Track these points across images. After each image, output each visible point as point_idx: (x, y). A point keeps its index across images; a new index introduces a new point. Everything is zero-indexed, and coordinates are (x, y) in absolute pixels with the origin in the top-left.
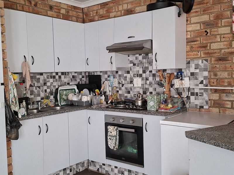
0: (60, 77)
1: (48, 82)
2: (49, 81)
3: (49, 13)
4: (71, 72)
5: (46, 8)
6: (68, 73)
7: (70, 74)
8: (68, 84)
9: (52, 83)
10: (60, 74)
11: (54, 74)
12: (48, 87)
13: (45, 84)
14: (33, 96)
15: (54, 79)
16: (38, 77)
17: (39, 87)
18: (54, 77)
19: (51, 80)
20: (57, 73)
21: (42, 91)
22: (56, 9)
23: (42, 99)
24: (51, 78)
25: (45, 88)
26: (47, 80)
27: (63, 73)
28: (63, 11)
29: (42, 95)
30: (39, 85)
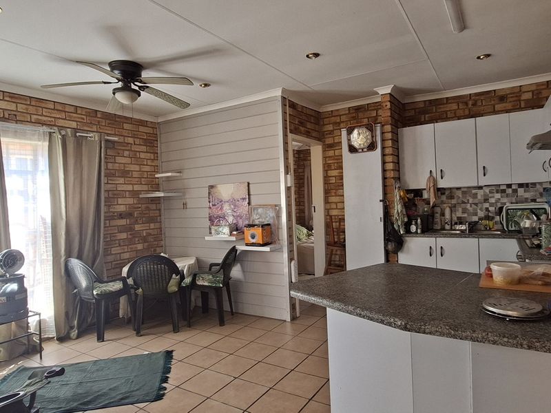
0: (515, 191)
1: (491, 197)
2: (493, 197)
3: (498, 107)
4: (541, 183)
5: (493, 102)
6: (534, 184)
7: (538, 186)
8: (534, 200)
9: (499, 199)
10: (514, 187)
11: (504, 187)
12: (492, 205)
13: (486, 200)
14: (466, 215)
15: (503, 194)
16: (474, 191)
17: (476, 204)
18: (503, 191)
19: (498, 196)
20: (509, 186)
21: (481, 210)
22: (512, 97)
23: (480, 219)
24: (497, 193)
25: (486, 205)
26: (490, 195)
27: (521, 185)
28: (528, 96)
29: (481, 214)
30: (476, 201)
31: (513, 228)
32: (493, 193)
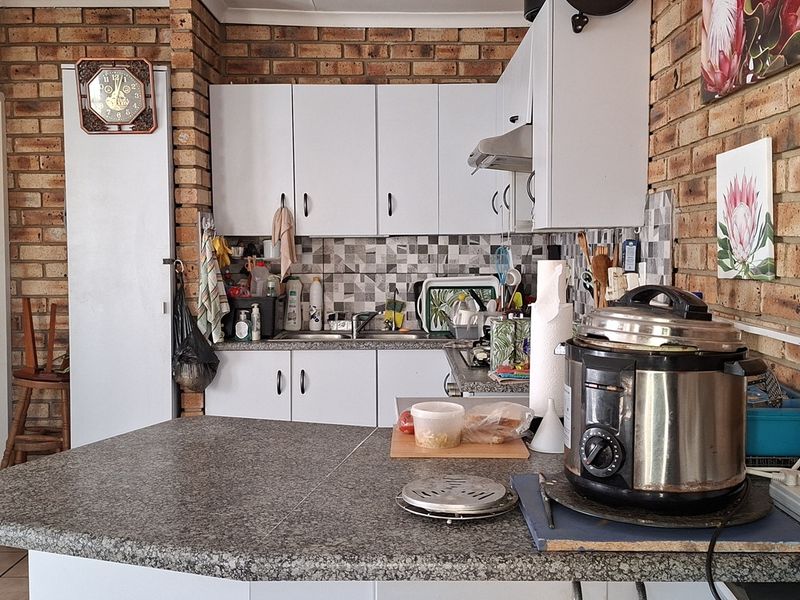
0: (444, 250)
1: (400, 262)
2: (404, 261)
3: (419, 67)
4: (487, 237)
5: (409, 56)
6: (476, 237)
7: (482, 242)
8: (475, 271)
9: (415, 266)
10: (442, 242)
11: (424, 241)
12: (401, 277)
13: (391, 268)
14: (351, 299)
15: (422, 256)
16: (369, 247)
17: (372, 276)
18: (423, 250)
19: (413, 259)
20: (434, 239)
21: (381, 287)
22: (443, 50)
23: (381, 308)
24: (412, 252)
25: (391, 278)
26: (399, 257)
27: (453, 239)
28: (470, 53)
29: (382, 297)
31: (439, 328)
32: (405, 252)
